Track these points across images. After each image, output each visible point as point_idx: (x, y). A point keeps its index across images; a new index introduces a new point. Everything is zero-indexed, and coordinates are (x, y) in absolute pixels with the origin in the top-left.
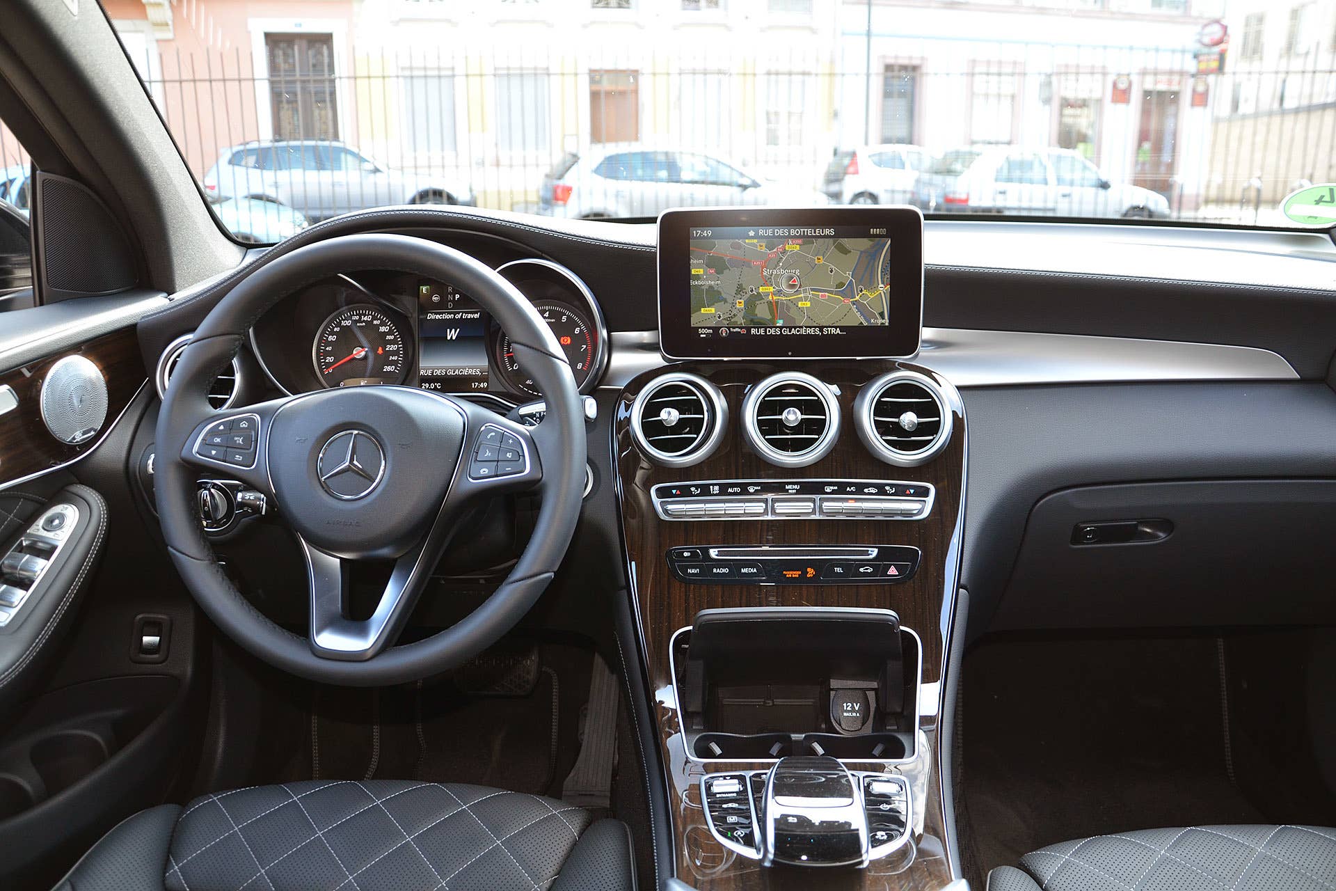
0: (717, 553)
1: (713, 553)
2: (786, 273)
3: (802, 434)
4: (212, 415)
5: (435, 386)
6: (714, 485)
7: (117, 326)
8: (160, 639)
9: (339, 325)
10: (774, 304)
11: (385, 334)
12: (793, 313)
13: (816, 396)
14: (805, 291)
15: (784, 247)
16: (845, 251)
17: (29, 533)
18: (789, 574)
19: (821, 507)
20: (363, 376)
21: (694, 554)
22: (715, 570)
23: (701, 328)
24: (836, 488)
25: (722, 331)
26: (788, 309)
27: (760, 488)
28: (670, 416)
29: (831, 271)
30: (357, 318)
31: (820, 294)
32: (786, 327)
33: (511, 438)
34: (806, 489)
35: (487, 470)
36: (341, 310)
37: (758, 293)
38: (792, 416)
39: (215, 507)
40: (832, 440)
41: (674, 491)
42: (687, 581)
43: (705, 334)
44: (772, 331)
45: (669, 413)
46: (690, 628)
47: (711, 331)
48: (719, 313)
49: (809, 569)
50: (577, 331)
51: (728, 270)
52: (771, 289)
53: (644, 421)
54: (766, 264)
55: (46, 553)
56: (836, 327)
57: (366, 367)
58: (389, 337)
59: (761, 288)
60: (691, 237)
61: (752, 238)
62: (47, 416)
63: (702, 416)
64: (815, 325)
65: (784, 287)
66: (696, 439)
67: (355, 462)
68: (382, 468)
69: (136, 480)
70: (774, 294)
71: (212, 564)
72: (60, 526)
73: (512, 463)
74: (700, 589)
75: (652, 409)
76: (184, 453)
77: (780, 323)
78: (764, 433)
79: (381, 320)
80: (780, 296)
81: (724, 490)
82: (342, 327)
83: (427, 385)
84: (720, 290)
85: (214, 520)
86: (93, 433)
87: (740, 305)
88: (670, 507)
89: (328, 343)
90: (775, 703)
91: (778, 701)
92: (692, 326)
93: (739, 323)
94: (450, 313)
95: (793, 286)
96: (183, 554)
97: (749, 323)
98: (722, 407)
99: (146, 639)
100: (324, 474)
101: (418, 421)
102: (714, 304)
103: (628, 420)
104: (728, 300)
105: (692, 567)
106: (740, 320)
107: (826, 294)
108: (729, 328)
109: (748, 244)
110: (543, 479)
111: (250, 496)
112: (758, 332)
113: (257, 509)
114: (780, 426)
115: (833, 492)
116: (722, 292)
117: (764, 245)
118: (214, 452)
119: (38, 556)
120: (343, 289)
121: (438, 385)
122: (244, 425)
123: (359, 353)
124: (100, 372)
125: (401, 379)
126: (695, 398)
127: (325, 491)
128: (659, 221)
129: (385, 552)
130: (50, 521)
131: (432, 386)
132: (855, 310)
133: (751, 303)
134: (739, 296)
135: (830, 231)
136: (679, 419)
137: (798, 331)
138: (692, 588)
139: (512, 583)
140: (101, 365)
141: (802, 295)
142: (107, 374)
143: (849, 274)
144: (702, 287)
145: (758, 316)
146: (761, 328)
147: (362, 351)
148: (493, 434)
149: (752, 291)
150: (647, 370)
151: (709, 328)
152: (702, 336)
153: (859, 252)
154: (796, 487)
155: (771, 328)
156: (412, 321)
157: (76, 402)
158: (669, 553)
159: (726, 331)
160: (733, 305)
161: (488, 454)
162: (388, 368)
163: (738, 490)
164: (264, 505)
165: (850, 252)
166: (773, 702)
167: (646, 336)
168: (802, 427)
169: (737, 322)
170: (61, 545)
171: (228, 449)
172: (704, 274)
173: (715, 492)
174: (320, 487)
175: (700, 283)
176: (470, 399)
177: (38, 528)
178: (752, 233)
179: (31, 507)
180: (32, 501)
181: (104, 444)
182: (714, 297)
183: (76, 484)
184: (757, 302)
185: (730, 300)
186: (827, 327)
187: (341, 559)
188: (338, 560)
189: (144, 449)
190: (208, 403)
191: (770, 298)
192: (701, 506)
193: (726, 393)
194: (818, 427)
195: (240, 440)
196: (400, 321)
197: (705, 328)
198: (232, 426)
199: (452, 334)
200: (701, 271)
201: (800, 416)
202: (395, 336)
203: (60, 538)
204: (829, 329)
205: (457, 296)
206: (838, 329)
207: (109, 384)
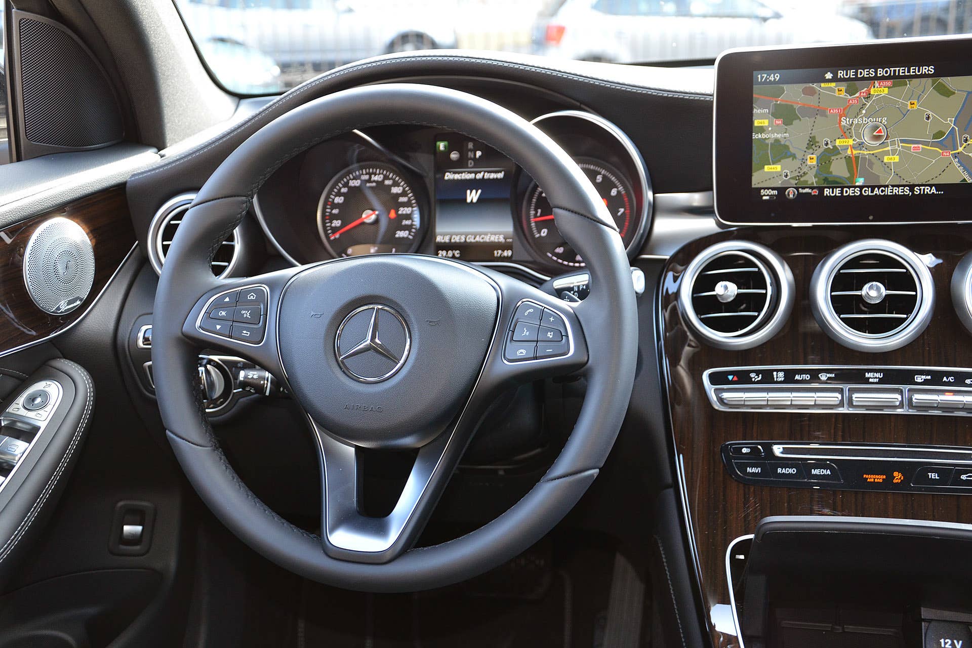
0: (781, 450)
1: (778, 450)
2: (870, 122)
3: (886, 314)
4: (217, 286)
5: (454, 255)
6: (777, 371)
7: (105, 184)
8: (143, 529)
9: (346, 185)
10: (854, 159)
11: (398, 195)
12: (877, 170)
13: (904, 267)
14: (893, 143)
15: (869, 91)
16: (946, 92)
17: (8, 412)
18: (871, 478)
19: (910, 400)
20: (373, 242)
21: (754, 450)
22: (779, 470)
23: (764, 189)
24: (929, 377)
25: (789, 193)
26: (871, 164)
27: (833, 375)
28: (726, 290)
29: (928, 118)
30: (367, 177)
31: (912, 146)
32: (868, 187)
33: (551, 315)
34: (890, 378)
35: (524, 351)
36: (351, 167)
37: (835, 147)
38: (874, 292)
39: (211, 385)
40: (923, 321)
41: (730, 377)
42: (748, 482)
43: (768, 195)
44: (850, 192)
45: (726, 288)
46: (751, 536)
47: (775, 192)
48: (787, 171)
49: (896, 474)
50: (614, 192)
51: (798, 121)
52: (851, 142)
53: (695, 295)
54: (846, 112)
55: (28, 434)
56: (931, 186)
57: (377, 231)
58: (403, 199)
59: (838, 141)
60: (754, 82)
61: (829, 81)
62: (30, 284)
63: (764, 291)
64: (904, 183)
65: (867, 139)
66: (756, 318)
67: (377, 340)
68: (407, 347)
69: (126, 356)
70: (853, 147)
71: (214, 450)
72: (43, 405)
73: (552, 344)
74: (762, 492)
75: (704, 282)
76: (186, 328)
77: (860, 181)
78: (839, 311)
79: (394, 180)
80: (860, 150)
81: (790, 377)
82: (350, 188)
83: (444, 253)
84: (787, 143)
85: (210, 399)
86: (78, 303)
87: (812, 161)
88: (726, 395)
89: (334, 206)
90: (846, 630)
91: (850, 628)
92: (753, 186)
93: (809, 183)
94: (470, 172)
95: (877, 138)
96: (183, 439)
97: (823, 182)
98: (787, 280)
99: (127, 529)
100: (342, 353)
101: (448, 294)
102: (780, 161)
103: (677, 294)
104: (797, 156)
105: (752, 466)
106: (812, 179)
107: (921, 146)
108: (797, 189)
109: (823, 89)
110: (590, 362)
111: (254, 375)
112: (833, 193)
113: (260, 389)
114: (859, 303)
115: (926, 382)
116: (790, 147)
117: (843, 89)
118: (218, 327)
119: (18, 438)
120: (356, 146)
121: (457, 253)
122: (252, 297)
123: (369, 216)
124: (86, 236)
125: (415, 246)
126: (756, 270)
127: (344, 372)
128: (717, 63)
129: (408, 441)
130: (32, 399)
131: (450, 253)
132: (957, 165)
133: (825, 159)
134: (811, 151)
135: (930, 70)
136: (738, 294)
137: (882, 191)
138: (752, 490)
139: (552, 480)
140: (88, 228)
141: (889, 148)
142: (95, 237)
143: (950, 122)
144: (767, 141)
145: (833, 174)
146: (836, 187)
147: (372, 215)
148: (531, 310)
149: (826, 145)
150: (697, 237)
151: (773, 189)
152: (764, 198)
153: (965, 94)
154: (878, 375)
155: (849, 187)
156: (427, 181)
157: (61, 269)
158: (725, 449)
159: (794, 193)
160: (804, 161)
161: (526, 333)
162: (401, 234)
163: (807, 377)
164: (269, 384)
165: (954, 93)
166: (843, 628)
167: (696, 199)
168: (888, 304)
169: (807, 181)
170: (43, 425)
171: (235, 324)
172: (769, 126)
173: (779, 380)
174: (338, 368)
175: (764, 136)
176: (499, 269)
177: (18, 407)
178: (829, 76)
179: (10, 383)
180: (13, 377)
181: (91, 315)
182: (781, 152)
183: (60, 358)
184: (832, 158)
185: (799, 155)
186: (919, 186)
187: (357, 448)
188: (353, 450)
189: (134, 320)
190: (211, 273)
191: (849, 152)
192: (764, 394)
193: (793, 264)
194: (908, 305)
195: (246, 314)
196: (415, 181)
197: (768, 189)
198: (239, 298)
199: (473, 196)
200: (765, 123)
201: (884, 292)
202: (409, 198)
203: (41, 418)
204: (922, 188)
205: (479, 154)
206: (933, 188)
207: (97, 250)
